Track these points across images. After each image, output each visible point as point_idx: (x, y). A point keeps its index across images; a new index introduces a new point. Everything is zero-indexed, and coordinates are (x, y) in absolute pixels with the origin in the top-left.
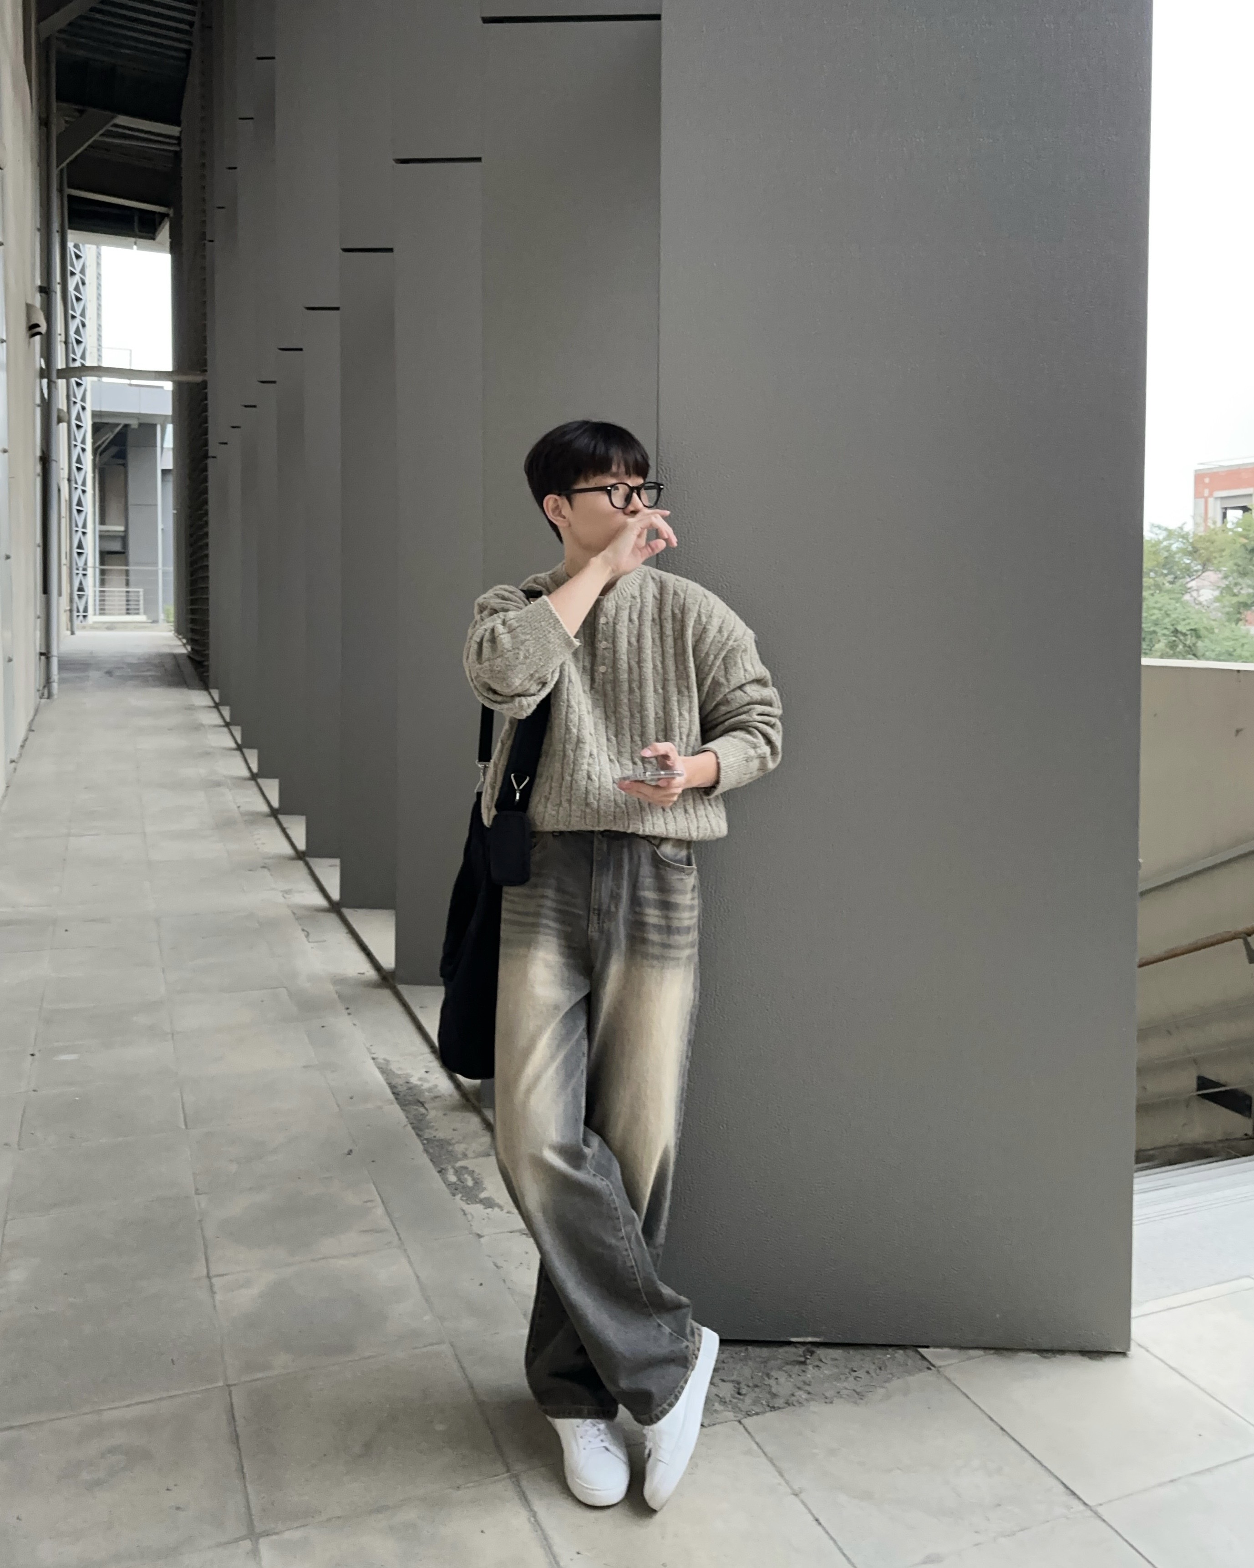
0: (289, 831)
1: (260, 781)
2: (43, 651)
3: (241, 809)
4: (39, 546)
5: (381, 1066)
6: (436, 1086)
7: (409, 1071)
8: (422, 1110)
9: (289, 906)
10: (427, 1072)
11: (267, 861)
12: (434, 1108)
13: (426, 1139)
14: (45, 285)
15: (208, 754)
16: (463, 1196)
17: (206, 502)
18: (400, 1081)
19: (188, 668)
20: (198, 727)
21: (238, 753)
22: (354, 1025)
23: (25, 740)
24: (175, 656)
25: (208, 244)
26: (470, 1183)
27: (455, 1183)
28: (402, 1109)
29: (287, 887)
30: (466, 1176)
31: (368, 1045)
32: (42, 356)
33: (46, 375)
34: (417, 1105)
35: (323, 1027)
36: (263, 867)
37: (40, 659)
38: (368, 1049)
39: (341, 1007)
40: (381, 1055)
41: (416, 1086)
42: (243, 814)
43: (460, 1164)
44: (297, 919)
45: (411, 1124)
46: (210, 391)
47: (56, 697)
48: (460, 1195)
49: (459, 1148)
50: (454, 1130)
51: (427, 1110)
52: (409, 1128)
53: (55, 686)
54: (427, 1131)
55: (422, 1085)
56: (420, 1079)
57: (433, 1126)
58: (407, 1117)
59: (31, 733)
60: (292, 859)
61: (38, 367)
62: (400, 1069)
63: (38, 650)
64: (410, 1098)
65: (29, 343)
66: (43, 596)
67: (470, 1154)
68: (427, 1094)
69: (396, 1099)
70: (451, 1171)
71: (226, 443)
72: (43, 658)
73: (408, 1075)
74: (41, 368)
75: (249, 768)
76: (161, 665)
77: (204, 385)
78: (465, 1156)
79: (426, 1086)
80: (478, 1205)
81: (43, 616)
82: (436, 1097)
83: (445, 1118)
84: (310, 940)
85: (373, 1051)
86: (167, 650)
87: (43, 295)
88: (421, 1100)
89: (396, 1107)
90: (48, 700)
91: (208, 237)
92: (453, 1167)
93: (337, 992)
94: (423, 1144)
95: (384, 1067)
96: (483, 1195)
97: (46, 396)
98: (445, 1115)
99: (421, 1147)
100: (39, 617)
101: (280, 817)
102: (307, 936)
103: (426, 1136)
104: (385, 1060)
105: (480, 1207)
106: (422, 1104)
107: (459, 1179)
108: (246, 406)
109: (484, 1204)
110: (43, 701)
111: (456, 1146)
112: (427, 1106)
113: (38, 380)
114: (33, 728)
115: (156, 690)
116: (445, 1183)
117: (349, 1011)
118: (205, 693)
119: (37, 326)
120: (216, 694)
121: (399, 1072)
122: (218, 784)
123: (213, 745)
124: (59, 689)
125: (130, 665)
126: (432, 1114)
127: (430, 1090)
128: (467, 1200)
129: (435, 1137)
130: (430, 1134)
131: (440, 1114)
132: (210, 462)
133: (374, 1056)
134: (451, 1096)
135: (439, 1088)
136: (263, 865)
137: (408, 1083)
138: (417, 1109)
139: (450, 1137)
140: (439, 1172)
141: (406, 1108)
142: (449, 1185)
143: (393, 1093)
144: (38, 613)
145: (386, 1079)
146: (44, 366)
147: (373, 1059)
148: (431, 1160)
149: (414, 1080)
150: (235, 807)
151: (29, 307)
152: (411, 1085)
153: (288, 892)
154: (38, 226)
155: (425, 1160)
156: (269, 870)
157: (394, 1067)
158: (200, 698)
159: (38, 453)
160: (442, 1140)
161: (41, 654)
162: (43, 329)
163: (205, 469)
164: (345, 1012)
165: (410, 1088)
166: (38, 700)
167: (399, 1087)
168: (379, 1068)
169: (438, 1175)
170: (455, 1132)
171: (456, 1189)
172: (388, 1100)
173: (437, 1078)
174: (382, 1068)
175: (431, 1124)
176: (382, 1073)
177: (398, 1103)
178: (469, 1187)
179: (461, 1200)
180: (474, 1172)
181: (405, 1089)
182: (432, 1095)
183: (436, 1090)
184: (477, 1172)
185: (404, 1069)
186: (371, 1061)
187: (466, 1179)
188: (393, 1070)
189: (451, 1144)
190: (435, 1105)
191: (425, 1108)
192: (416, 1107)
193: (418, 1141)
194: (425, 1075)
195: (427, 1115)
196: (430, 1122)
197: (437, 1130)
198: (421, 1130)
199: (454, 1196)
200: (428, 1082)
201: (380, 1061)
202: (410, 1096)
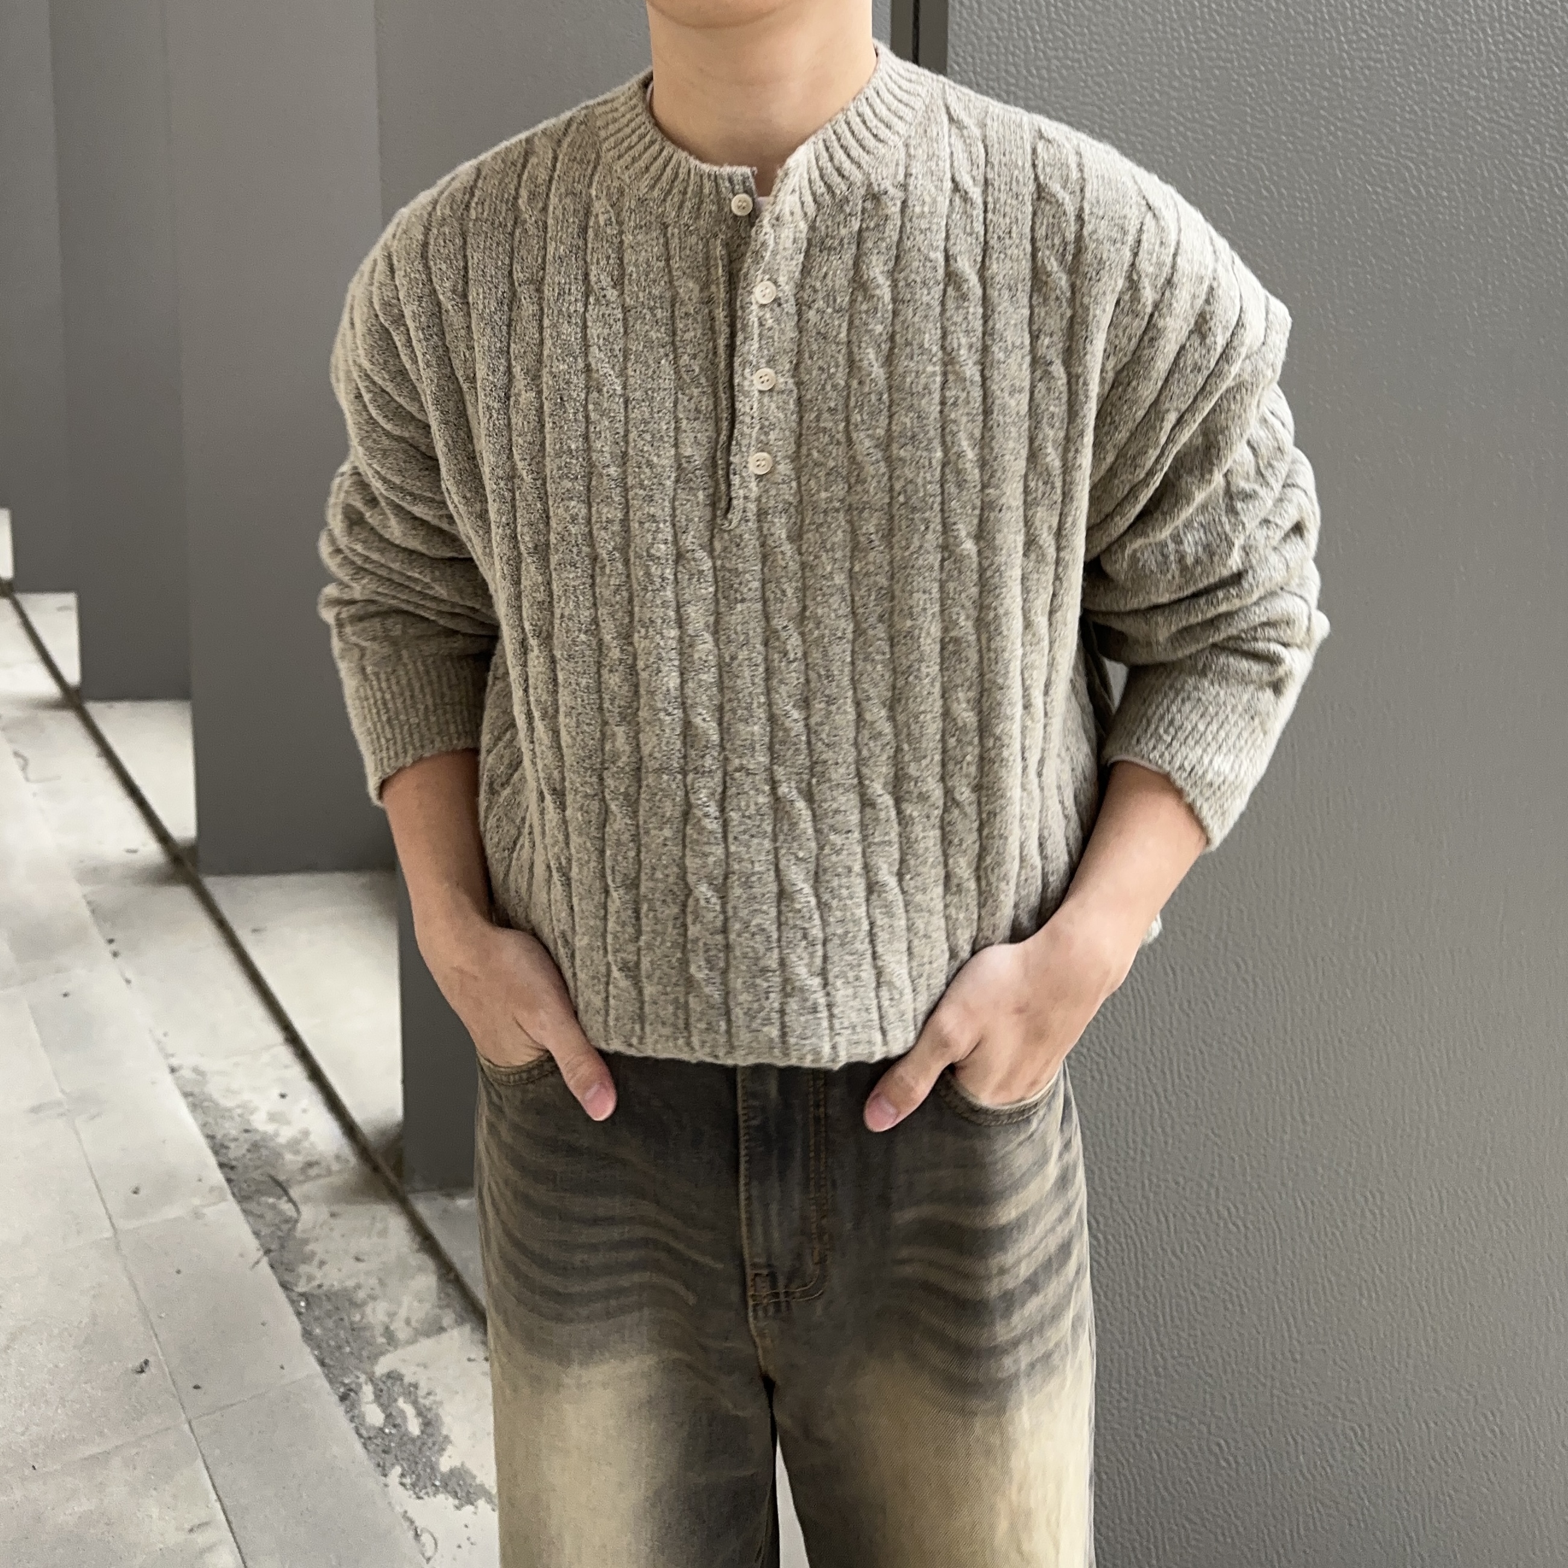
5: (188, 1089)
6: (306, 1134)
7: (246, 1096)
8: (284, 1207)
10: (283, 1096)
12: (307, 1199)
13: (303, 1295)
16: (403, 1475)
18: (230, 1129)
22: (128, 982)
26: (414, 1427)
27: (381, 1430)
28: (246, 1213)
30: (401, 1403)
31: (158, 1034)
34: (270, 1195)
35: (65, 995)
38: (159, 1042)
39: (97, 937)
40: (186, 1060)
41: (266, 1138)
43: (381, 1367)
44: (4, 730)
45: (267, 1252)
48: (398, 1470)
49: (376, 1314)
50: (358, 1259)
51: (295, 1204)
52: (265, 1262)
54: (303, 1269)
56: (273, 1117)
57: (314, 1253)
58: (257, 1234)
62: (229, 1092)
64: (256, 1175)
67: (402, 1333)
68: (289, 1157)
69: (229, 1181)
70: (368, 1391)
73: (247, 1109)
78: (390, 1338)
79: (286, 1134)
80: (441, 1497)
82: (310, 1165)
83: (333, 1222)
84: (30, 776)
85: (169, 1049)
88: (282, 1178)
89: (231, 1206)
92: (371, 1379)
93: (89, 903)
94: (299, 1314)
95: (196, 1090)
96: (445, 1464)
98: (333, 1215)
99: (295, 1326)
102: (24, 767)
103: (302, 1287)
104: (196, 1070)
105: (444, 1501)
106: (282, 1188)
107: (389, 1416)
109: (455, 1495)
111: (368, 1310)
112: (295, 1192)
116: (360, 1436)
117: (113, 947)
121: (227, 1103)
126: (309, 1216)
127: (294, 1145)
128: (414, 1485)
129: (320, 1286)
130: (310, 1278)
131: (324, 1211)
133: (175, 1062)
134: (338, 1157)
135: (313, 1138)
137: (247, 1131)
138: (273, 1207)
139: (350, 1283)
140: (343, 1398)
141: (252, 1206)
142: (369, 1439)
143: (221, 1165)
145: (204, 1126)
147: (173, 1070)
148: (322, 1364)
149: (261, 1123)
152: (258, 1137)
155: (307, 1364)
157: (215, 1089)
160: (336, 1294)
164: (106, 951)
165: (255, 1147)
167: (232, 1145)
168: (186, 1095)
169: (339, 1411)
170: (361, 1265)
171: (384, 1452)
172: (212, 1189)
173: (304, 1111)
174: (191, 1094)
175: (309, 1248)
176: (194, 1107)
177: (234, 1194)
178: (413, 1440)
179: (403, 1484)
180: (416, 1386)
181: (246, 1146)
182: (300, 1159)
183: (306, 1144)
184: (421, 1392)
185: (234, 1092)
186: (168, 1079)
187: (402, 1412)
188: (217, 1096)
189: (359, 1306)
190: (308, 1187)
191: (290, 1200)
192: (271, 1200)
193: (289, 1310)
194: (280, 1105)
195: (296, 1221)
196: (306, 1242)
197: (322, 1263)
198: (290, 1269)
199: (385, 1475)
200: (288, 1123)
201: (186, 1073)
202: (257, 1168)
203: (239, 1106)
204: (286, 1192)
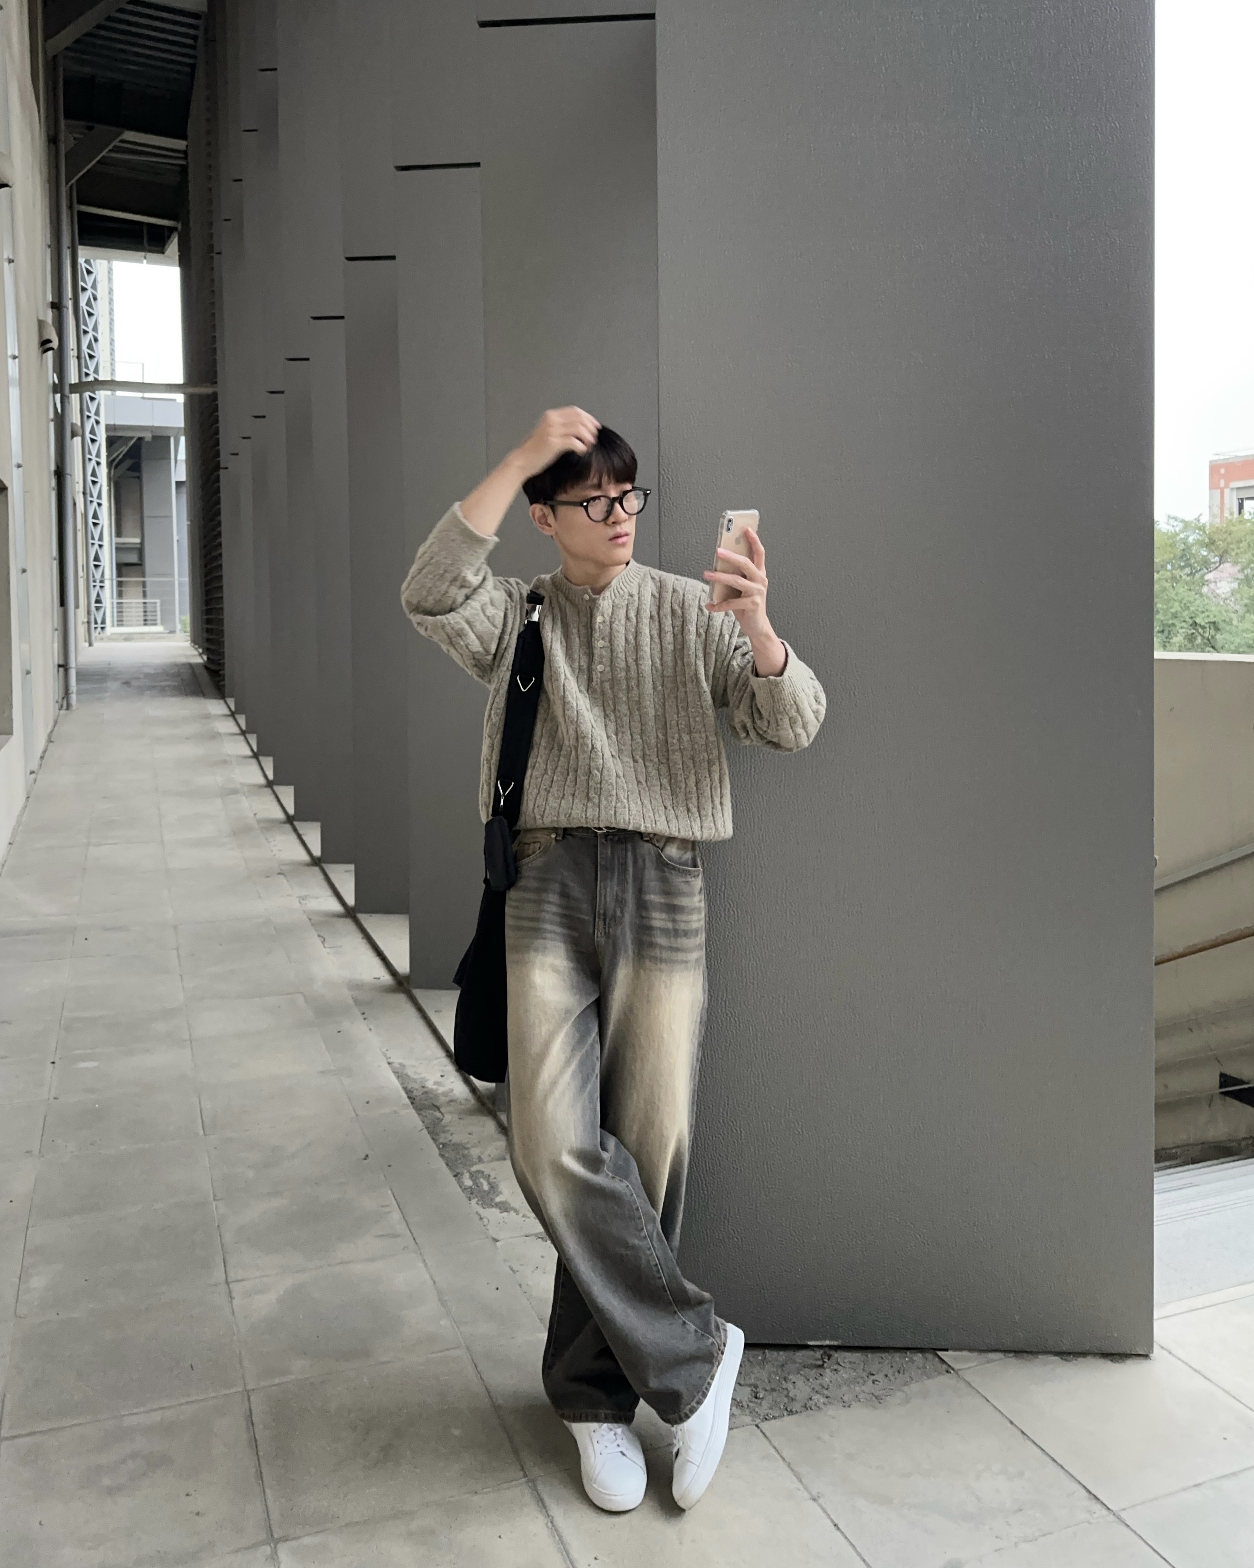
0: (304, 838)
1: (276, 788)
2: (61, 663)
3: (257, 816)
4: (55, 559)
5: (396, 1070)
6: (452, 1090)
7: (424, 1075)
8: (438, 1114)
9: (304, 911)
10: (442, 1076)
11: (282, 867)
12: (449, 1112)
13: (442, 1144)
14: (56, 301)
15: (225, 762)
16: (478, 1200)
17: (218, 513)
18: (416, 1086)
19: (205, 677)
20: (215, 736)
21: (254, 761)
22: (370, 1029)
23: (45, 751)
24: (191, 666)
25: (216, 257)
26: (486, 1187)
27: (471, 1187)
28: (419, 1114)
29: (304, 893)
30: (482, 1180)
31: (384, 1050)
32: (54, 371)
33: (59, 390)
34: (431, 1109)
35: (339, 1032)
36: (279, 874)
37: (58, 671)
38: (384, 1054)
39: (357, 1012)
40: (397, 1060)
41: (432, 1090)
42: (259, 821)
43: (474, 1168)
44: (312, 925)
45: (427, 1128)
46: (220, 402)
47: (74, 708)
48: (476, 1199)
49: (475, 1152)
50: (470, 1134)
51: (442, 1114)
52: (425, 1132)
53: (74, 697)
54: (442, 1135)
55: (437, 1090)
56: (435, 1083)
57: (449, 1131)
58: (423, 1122)
59: (51, 744)
60: (308, 865)
61: (51, 382)
62: (415, 1073)
63: (56, 663)
64: (426, 1102)
65: (42, 358)
66: (61, 609)
67: (485, 1157)
68: (442, 1098)
69: (412, 1103)
70: (467, 1175)
71: (237, 454)
72: (61, 669)
73: (424, 1080)
74: (54, 382)
75: (265, 776)
76: (178, 674)
77: (214, 397)
78: (480, 1160)
79: (441, 1090)
80: (494, 1210)
81: (60, 628)
82: (451, 1101)
83: (461, 1121)
84: (326, 945)
85: (388, 1055)
86: (184, 660)
87: (55, 310)
88: (438, 1104)
89: (413, 1112)
90: (67, 712)
91: (216, 250)
92: (469, 1172)
93: (353, 998)
94: (439, 1149)
95: (400, 1071)
96: (498, 1199)
97: (59, 411)
98: (461, 1119)
99: (437, 1151)
100: (56, 630)
101: (295, 823)
102: (323, 942)
103: (442, 1140)
104: (400, 1064)
105: (495, 1211)
107: (475, 1183)
108: (256, 417)
109: (500, 1209)
110: (63, 712)
111: (472, 1150)
112: (442, 1110)
113: (51, 395)
114: (52, 739)
115: (173, 700)
116: (461, 1187)
117: (364, 1016)
118: (222, 702)
119: (49, 341)
120: (231, 702)
121: (415, 1077)
122: (235, 792)
123: (230, 753)
124: (78, 701)
125: (147, 675)
126: (448, 1118)
127: (445, 1094)
128: (483, 1204)
129: (450, 1141)
130: (445, 1138)
131: (456, 1117)
132: (222, 472)
133: (391, 1060)
134: (466, 1100)
135: (455, 1092)
136: (279, 871)
137: (423, 1087)
138: (432, 1114)
139: (465, 1141)
140: (455, 1176)
141: (423, 1113)
142: (464, 1189)
143: (409, 1098)
144: (56, 626)
145: (402, 1084)
146: (57, 382)
147: (389, 1063)
148: (447, 1165)
149: (430, 1085)
150: (252, 815)
151: (41, 324)
152: (427, 1090)
153: (304, 898)
154: (49, 243)
155: (440, 1163)
156: (285, 876)
157: (410, 1072)
158: (216, 707)
159: (53, 468)
160: (458, 1144)
161: (59, 666)
162: (55, 344)
163: (218, 480)
164: (361, 1017)
165: (426, 1093)
166: (58, 711)
167: (415, 1091)
168: (395, 1072)
169: (454, 1179)
170: (471, 1136)
171: (472, 1193)
172: (404, 1104)
173: (452, 1082)
174: (397, 1073)
175: (447, 1128)
176: (398, 1077)
177: (413, 1108)
178: (485, 1191)
179: (477, 1204)
180: (489, 1176)
181: (421, 1093)
182: (448, 1099)
183: (451, 1094)
184: (492, 1176)
185: (419, 1074)
186: (387, 1065)
187: (482, 1184)
188: (409, 1074)
189: (467, 1149)
190: (451, 1109)
191: (441, 1112)
192: (431, 1112)
193: (434, 1146)
194: (440, 1079)
195: (442, 1119)
196: (445, 1126)
197: (452, 1134)
198: (437, 1134)
199: (470, 1200)
200: (443, 1086)
201: (396, 1065)
202: (426, 1100)
203: (421, 1078)
204: (439, 1109)
